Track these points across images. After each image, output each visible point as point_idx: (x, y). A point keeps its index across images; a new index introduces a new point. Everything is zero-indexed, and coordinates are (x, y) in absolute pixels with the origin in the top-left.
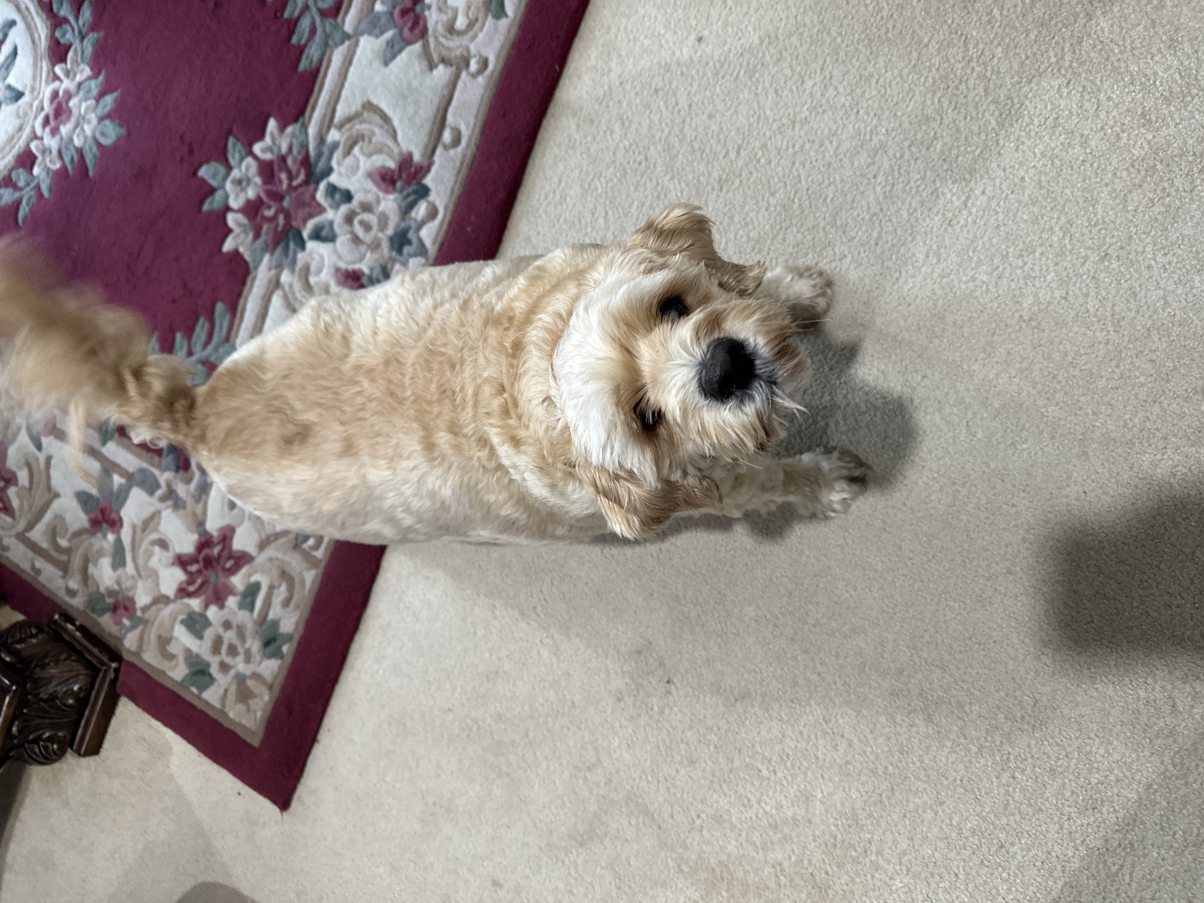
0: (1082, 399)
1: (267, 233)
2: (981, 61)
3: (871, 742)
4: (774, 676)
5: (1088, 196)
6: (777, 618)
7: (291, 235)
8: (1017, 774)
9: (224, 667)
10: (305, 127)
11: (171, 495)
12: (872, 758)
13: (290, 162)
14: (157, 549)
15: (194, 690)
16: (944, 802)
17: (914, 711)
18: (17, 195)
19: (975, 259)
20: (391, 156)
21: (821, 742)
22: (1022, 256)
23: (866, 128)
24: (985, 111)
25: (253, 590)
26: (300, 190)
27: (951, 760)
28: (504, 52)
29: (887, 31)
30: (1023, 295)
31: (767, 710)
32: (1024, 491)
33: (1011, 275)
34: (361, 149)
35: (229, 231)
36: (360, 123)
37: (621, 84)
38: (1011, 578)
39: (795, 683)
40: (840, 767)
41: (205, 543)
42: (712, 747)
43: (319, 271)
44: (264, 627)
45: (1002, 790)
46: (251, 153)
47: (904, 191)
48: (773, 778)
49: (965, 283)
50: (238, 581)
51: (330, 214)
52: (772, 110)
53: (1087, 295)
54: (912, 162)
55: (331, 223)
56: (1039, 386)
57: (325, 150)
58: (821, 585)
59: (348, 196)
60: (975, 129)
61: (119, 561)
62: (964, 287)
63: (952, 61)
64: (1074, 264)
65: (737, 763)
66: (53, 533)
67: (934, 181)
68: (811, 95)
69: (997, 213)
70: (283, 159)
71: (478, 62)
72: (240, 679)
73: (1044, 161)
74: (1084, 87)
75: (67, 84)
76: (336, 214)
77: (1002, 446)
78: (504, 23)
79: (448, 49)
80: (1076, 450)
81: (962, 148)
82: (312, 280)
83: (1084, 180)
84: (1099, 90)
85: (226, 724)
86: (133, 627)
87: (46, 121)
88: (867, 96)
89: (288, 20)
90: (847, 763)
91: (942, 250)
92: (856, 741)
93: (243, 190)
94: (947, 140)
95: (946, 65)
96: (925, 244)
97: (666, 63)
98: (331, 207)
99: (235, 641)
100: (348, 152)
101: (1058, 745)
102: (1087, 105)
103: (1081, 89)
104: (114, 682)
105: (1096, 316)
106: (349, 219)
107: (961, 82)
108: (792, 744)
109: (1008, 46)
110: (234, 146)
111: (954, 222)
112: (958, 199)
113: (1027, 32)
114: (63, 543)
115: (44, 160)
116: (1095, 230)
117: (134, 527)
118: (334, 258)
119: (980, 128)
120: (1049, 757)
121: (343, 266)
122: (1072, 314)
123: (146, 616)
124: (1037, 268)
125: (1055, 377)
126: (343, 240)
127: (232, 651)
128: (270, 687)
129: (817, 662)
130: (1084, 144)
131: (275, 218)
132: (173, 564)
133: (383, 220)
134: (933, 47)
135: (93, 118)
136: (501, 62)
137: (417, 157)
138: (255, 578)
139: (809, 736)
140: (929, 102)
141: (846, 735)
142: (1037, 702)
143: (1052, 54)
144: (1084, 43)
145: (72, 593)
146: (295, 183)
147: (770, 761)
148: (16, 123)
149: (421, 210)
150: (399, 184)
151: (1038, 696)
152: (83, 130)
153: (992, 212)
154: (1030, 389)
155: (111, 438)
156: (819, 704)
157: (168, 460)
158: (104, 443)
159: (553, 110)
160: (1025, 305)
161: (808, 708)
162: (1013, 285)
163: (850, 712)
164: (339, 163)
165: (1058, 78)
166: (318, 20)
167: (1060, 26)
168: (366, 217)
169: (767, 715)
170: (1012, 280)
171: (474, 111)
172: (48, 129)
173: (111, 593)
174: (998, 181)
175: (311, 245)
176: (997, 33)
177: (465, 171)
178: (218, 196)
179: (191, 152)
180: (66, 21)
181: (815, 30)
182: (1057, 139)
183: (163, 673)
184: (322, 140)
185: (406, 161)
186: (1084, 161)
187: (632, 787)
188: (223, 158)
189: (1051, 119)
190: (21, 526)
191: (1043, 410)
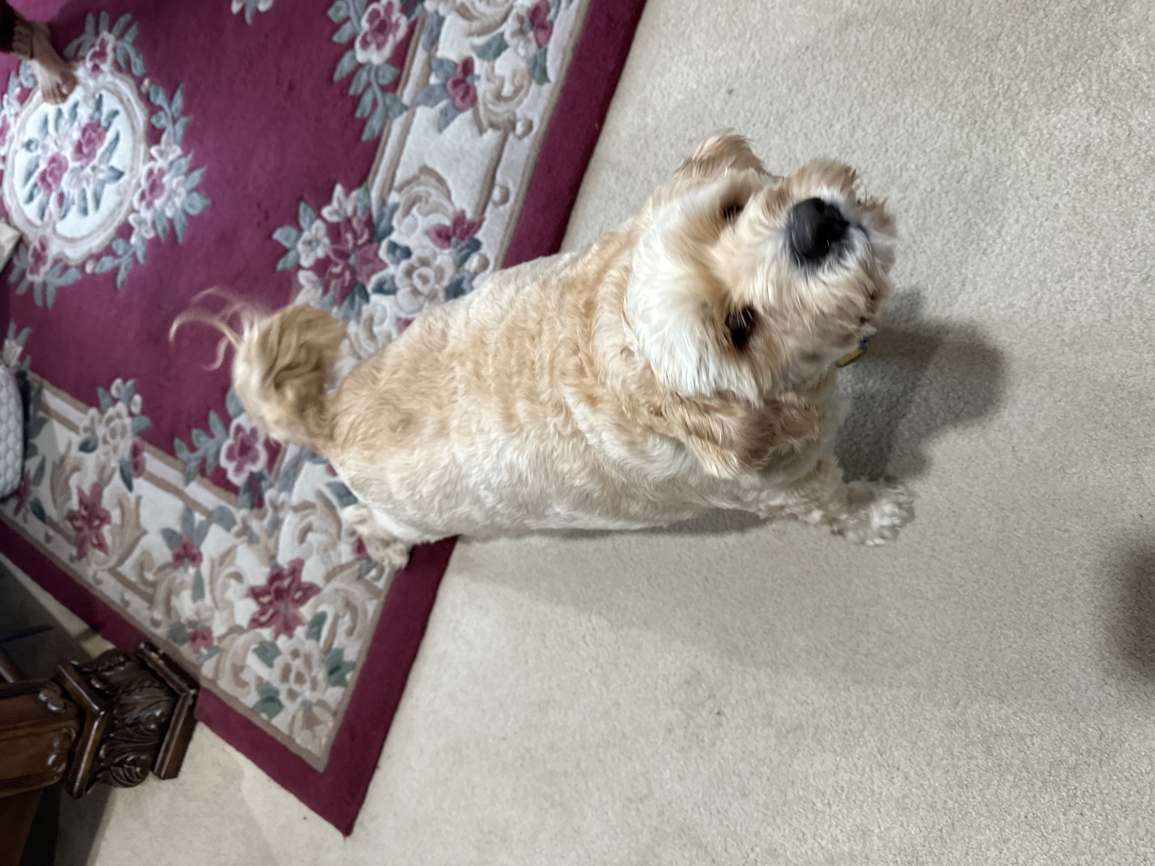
0: (1132, 421)
1: (335, 288)
2: (1007, 95)
3: (929, 776)
4: (826, 707)
5: (1125, 219)
6: (828, 648)
7: (356, 290)
8: (1085, 811)
9: (292, 695)
10: (368, 191)
11: (246, 531)
12: (930, 792)
13: (355, 223)
14: (233, 582)
15: (264, 716)
16: (1008, 839)
17: (973, 743)
18: (117, 262)
19: (1012, 285)
20: (446, 215)
21: (876, 775)
22: (1061, 281)
23: (896, 164)
24: (1013, 143)
25: (319, 620)
26: (365, 248)
27: (1014, 795)
28: (547, 115)
29: (912, 74)
30: (1064, 320)
31: (819, 742)
32: (1076, 516)
33: (1050, 300)
34: (419, 209)
35: (300, 287)
36: (418, 185)
37: (657, 137)
38: (1068, 605)
39: (848, 715)
40: (897, 800)
41: (276, 576)
42: (765, 779)
43: (382, 322)
44: (330, 655)
45: (1070, 827)
46: (320, 216)
47: (936, 223)
48: (828, 811)
49: (1003, 310)
50: (306, 611)
51: (391, 270)
52: (802, 153)
53: (1131, 317)
54: (943, 195)
55: (393, 277)
56: (1087, 409)
57: (387, 211)
58: (871, 615)
59: (407, 253)
60: (1006, 160)
61: (198, 593)
62: (1002, 313)
63: (978, 97)
64: (1115, 288)
65: (790, 796)
66: (141, 567)
67: (966, 213)
68: (840, 137)
69: (1033, 240)
70: (349, 221)
71: (524, 125)
72: (307, 706)
73: (1077, 188)
74: (1114, 115)
75: (161, 163)
76: (396, 269)
77: (1050, 471)
78: (547, 88)
79: (497, 114)
80: (1130, 473)
81: (993, 180)
82: (376, 329)
83: (1120, 205)
84: (1130, 116)
85: (293, 750)
86: (210, 656)
87: (143, 196)
88: (895, 134)
89: (353, 97)
90: (904, 796)
91: (978, 279)
92: (912, 773)
93: (313, 250)
94: (978, 172)
95: (973, 101)
96: (960, 273)
97: (699, 116)
98: (393, 262)
99: (303, 670)
100: (407, 212)
101: (1127, 779)
102: (1118, 131)
103: (1110, 117)
104: (192, 708)
105: (1141, 338)
106: (409, 273)
107: (988, 116)
108: (846, 777)
109: (1034, 81)
110: (305, 210)
111: (989, 251)
112: (992, 228)
113: (1053, 66)
114: (150, 576)
115: (140, 231)
116: (1135, 253)
117: (212, 561)
118: (395, 309)
119: (1010, 158)
120: (1118, 793)
121: (403, 316)
122: (1117, 336)
123: (223, 645)
124: (1076, 292)
125: (1102, 399)
126: (403, 292)
127: (300, 679)
128: (335, 714)
129: (870, 693)
130: (1118, 168)
131: (341, 275)
132: (247, 596)
133: (440, 273)
134: (959, 86)
135: (182, 191)
136: (545, 123)
137: (469, 215)
138: (322, 608)
139: (864, 769)
140: (957, 137)
141: (902, 767)
142: (1102, 734)
143: (1079, 85)
144: (1111, 73)
145: (156, 623)
146: (360, 242)
147: (824, 794)
148: (117, 198)
149: (474, 262)
150: (454, 240)
151: (1103, 729)
152: (174, 203)
153: (1027, 240)
154: (1077, 413)
155: (193, 479)
156: (873, 736)
157: (244, 498)
158: (187, 482)
159: (594, 163)
160: (1066, 329)
161: (862, 740)
162: (1053, 310)
163: (904, 743)
164: (400, 223)
165: (1087, 107)
166: (379, 95)
167: (1086, 58)
168: (424, 270)
169: (820, 747)
170: (1052, 305)
171: (520, 170)
172: (144, 204)
173: (191, 623)
174: (1031, 210)
175: (375, 298)
176: (1022, 69)
177: (513, 225)
178: (291, 256)
179: (267, 217)
180: (160, 108)
181: (842, 76)
182: (1090, 166)
183: (236, 699)
184: (383, 202)
185: (459, 219)
186: (1118, 186)
187: (685, 820)
188: (295, 222)
189: (1082, 148)
190: (113, 561)
191: (1092, 433)
